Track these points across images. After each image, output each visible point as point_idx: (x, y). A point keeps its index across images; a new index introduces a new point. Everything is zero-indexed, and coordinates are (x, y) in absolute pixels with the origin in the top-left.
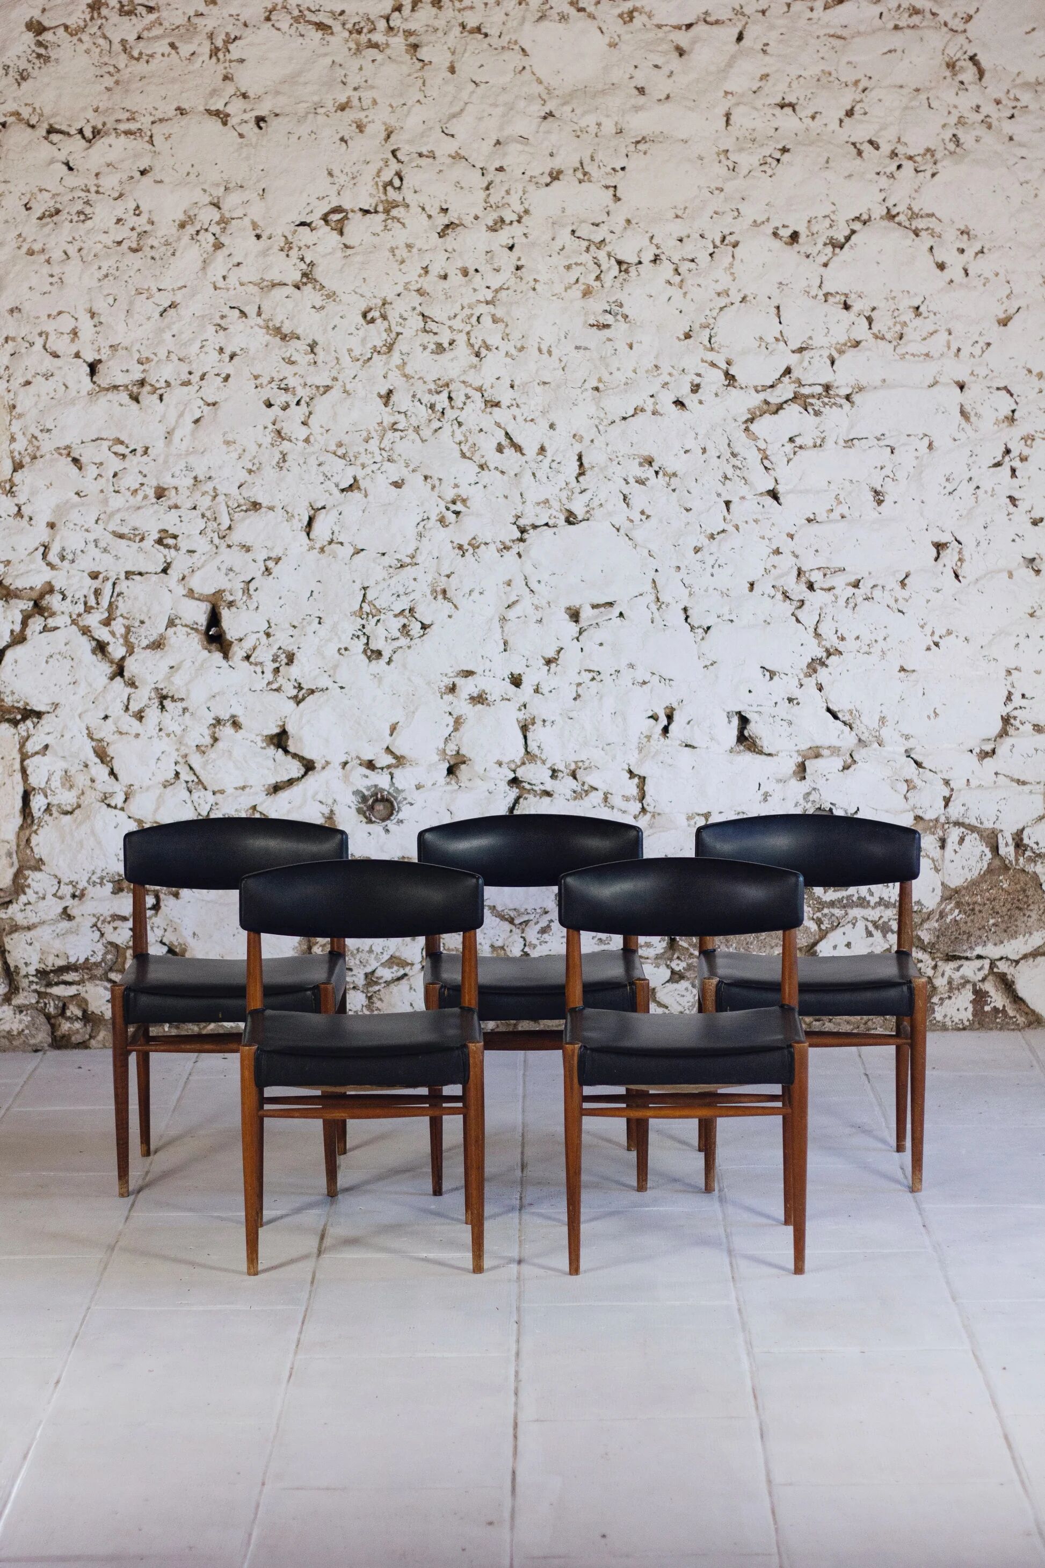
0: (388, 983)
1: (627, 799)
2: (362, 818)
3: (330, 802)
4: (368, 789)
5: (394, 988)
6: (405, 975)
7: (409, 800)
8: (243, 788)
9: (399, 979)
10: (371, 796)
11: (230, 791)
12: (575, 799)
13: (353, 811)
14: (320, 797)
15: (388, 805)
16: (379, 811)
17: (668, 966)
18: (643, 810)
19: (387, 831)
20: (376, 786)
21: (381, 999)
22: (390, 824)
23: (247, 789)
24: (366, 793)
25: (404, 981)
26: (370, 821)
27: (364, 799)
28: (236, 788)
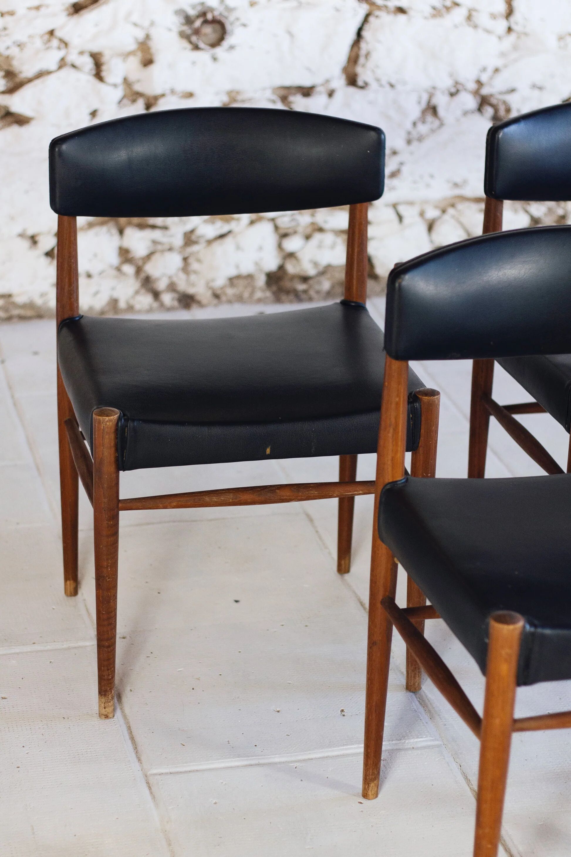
0: (210, 242)
1: (493, 16)
2: (185, 44)
3: (146, 24)
4: (194, 7)
5: (219, 248)
6: (230, 232)
7: (243, 21)
8: (38, 8)
9: (222, 236)
10: (198, 17)
11: (21, 11)
12: (434, 16)
13: (174, 36)
14: (135, 18)
15: (217, 27)
16: (205, 35)
17: (527, 212)
18: (510, 30)
19: (215, 59)
20: (203, 4)
21: (199, 261)
22: (219, 51)
23: (43, 10)
24: (192, 13)
25: (229, 240)
26: (196, 48)
27: (189, 20)
28: (30, 9)
